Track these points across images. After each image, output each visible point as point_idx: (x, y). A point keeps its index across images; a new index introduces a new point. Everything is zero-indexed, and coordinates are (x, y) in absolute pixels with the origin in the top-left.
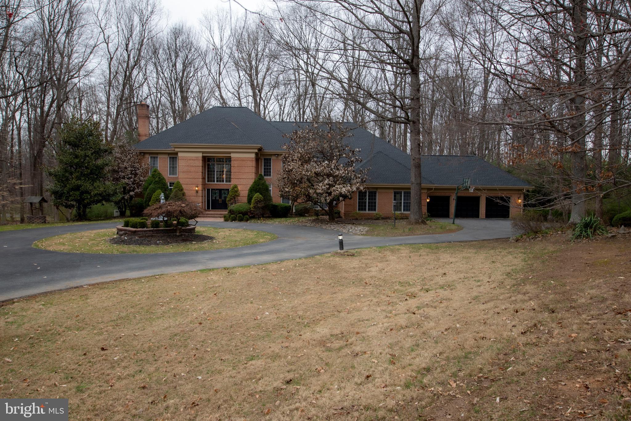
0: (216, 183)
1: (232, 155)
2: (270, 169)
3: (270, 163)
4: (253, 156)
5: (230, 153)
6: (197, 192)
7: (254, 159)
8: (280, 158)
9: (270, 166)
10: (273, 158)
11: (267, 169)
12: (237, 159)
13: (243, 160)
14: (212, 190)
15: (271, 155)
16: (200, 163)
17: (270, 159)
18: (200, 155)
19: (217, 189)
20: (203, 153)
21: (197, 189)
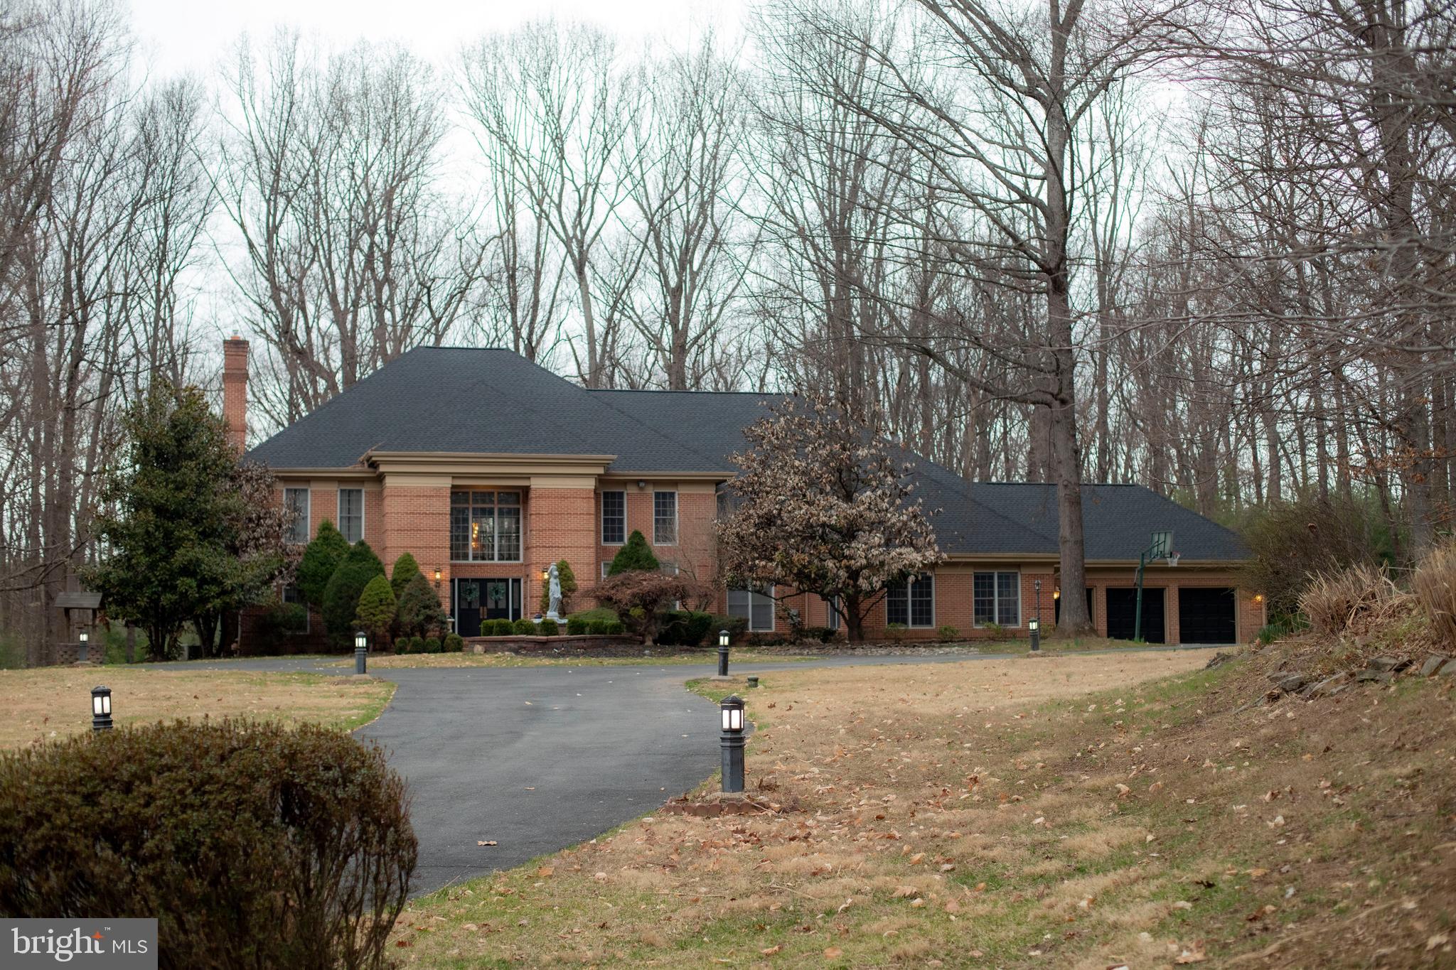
0: (471, 561)
1: (535, 484)
2: (621, 521)
3: (621, 505)
4: (590, 484)
5: (528, 477)
6: (438, 584)
7: (592, 495)
8: (651, 491)
9: (621, 513)
10: (632, 490)
11: (613, 520)
12: (547, 495)
13: (563, 496)
14: (460, 580)
15: (625, 483)
16: (445, 506)
17: (622, 494)
18: (447, 483)
19: (474, 580)
20: (455, 476)
21: (438, 576)
